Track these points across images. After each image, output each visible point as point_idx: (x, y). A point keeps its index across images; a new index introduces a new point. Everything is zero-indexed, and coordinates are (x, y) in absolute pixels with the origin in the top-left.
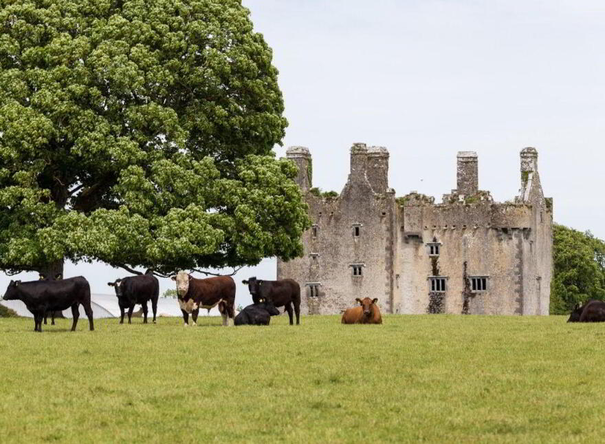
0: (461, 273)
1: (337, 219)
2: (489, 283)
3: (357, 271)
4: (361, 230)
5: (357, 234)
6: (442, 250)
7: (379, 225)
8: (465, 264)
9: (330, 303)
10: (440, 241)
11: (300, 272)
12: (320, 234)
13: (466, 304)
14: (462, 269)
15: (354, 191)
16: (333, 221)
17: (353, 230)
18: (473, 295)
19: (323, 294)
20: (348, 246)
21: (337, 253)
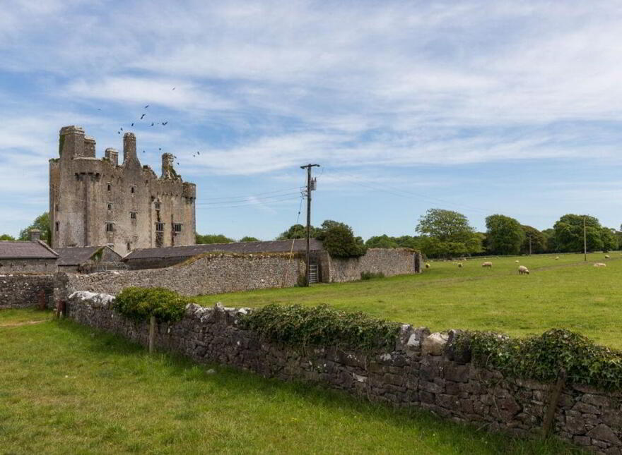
0: (170, 221)
1: (122, 181)
2: (182, 227)
3: (133, 216)
4: (136, 189)
5: (133, 191)
6: (162, 206)
7: (144, 188)
8: (172, 216)
9: (119, 236)
10: (161, 201)
11: (101, 214)
12: (113, 189)
13: (172, 240)
14: (170, 218)
15: (131, 164)
16: (120, 181)
17: (131, 189)
18: (176, 234)
19: (116, 230)
20: (129, 199)
21: (122, 203)
